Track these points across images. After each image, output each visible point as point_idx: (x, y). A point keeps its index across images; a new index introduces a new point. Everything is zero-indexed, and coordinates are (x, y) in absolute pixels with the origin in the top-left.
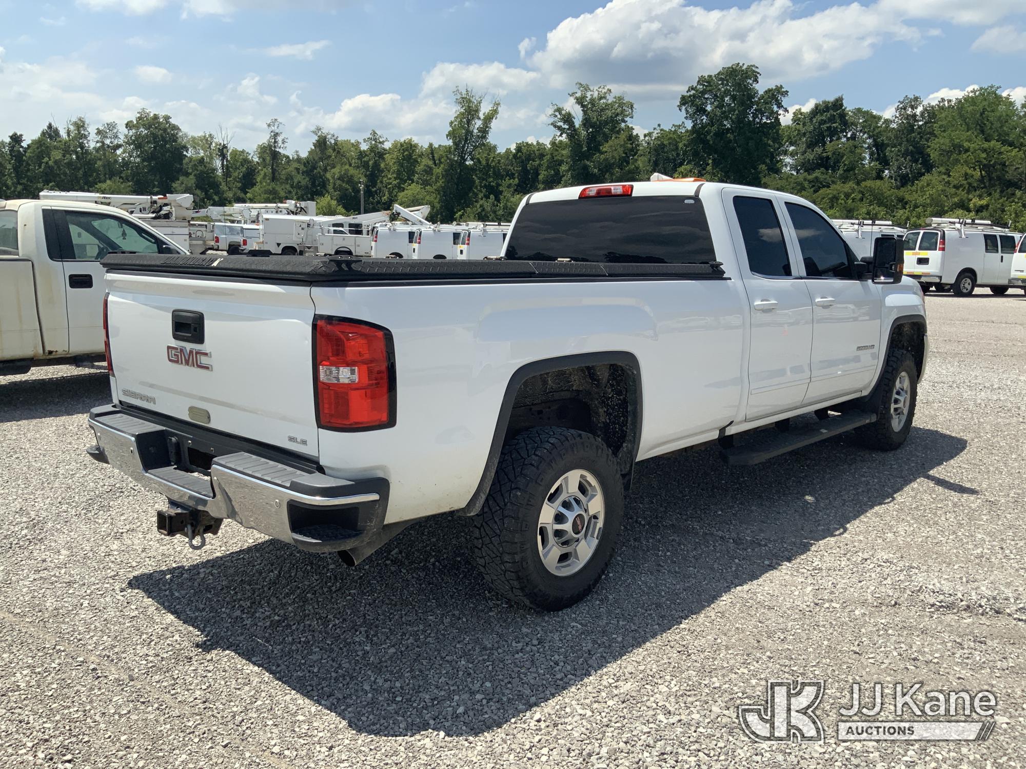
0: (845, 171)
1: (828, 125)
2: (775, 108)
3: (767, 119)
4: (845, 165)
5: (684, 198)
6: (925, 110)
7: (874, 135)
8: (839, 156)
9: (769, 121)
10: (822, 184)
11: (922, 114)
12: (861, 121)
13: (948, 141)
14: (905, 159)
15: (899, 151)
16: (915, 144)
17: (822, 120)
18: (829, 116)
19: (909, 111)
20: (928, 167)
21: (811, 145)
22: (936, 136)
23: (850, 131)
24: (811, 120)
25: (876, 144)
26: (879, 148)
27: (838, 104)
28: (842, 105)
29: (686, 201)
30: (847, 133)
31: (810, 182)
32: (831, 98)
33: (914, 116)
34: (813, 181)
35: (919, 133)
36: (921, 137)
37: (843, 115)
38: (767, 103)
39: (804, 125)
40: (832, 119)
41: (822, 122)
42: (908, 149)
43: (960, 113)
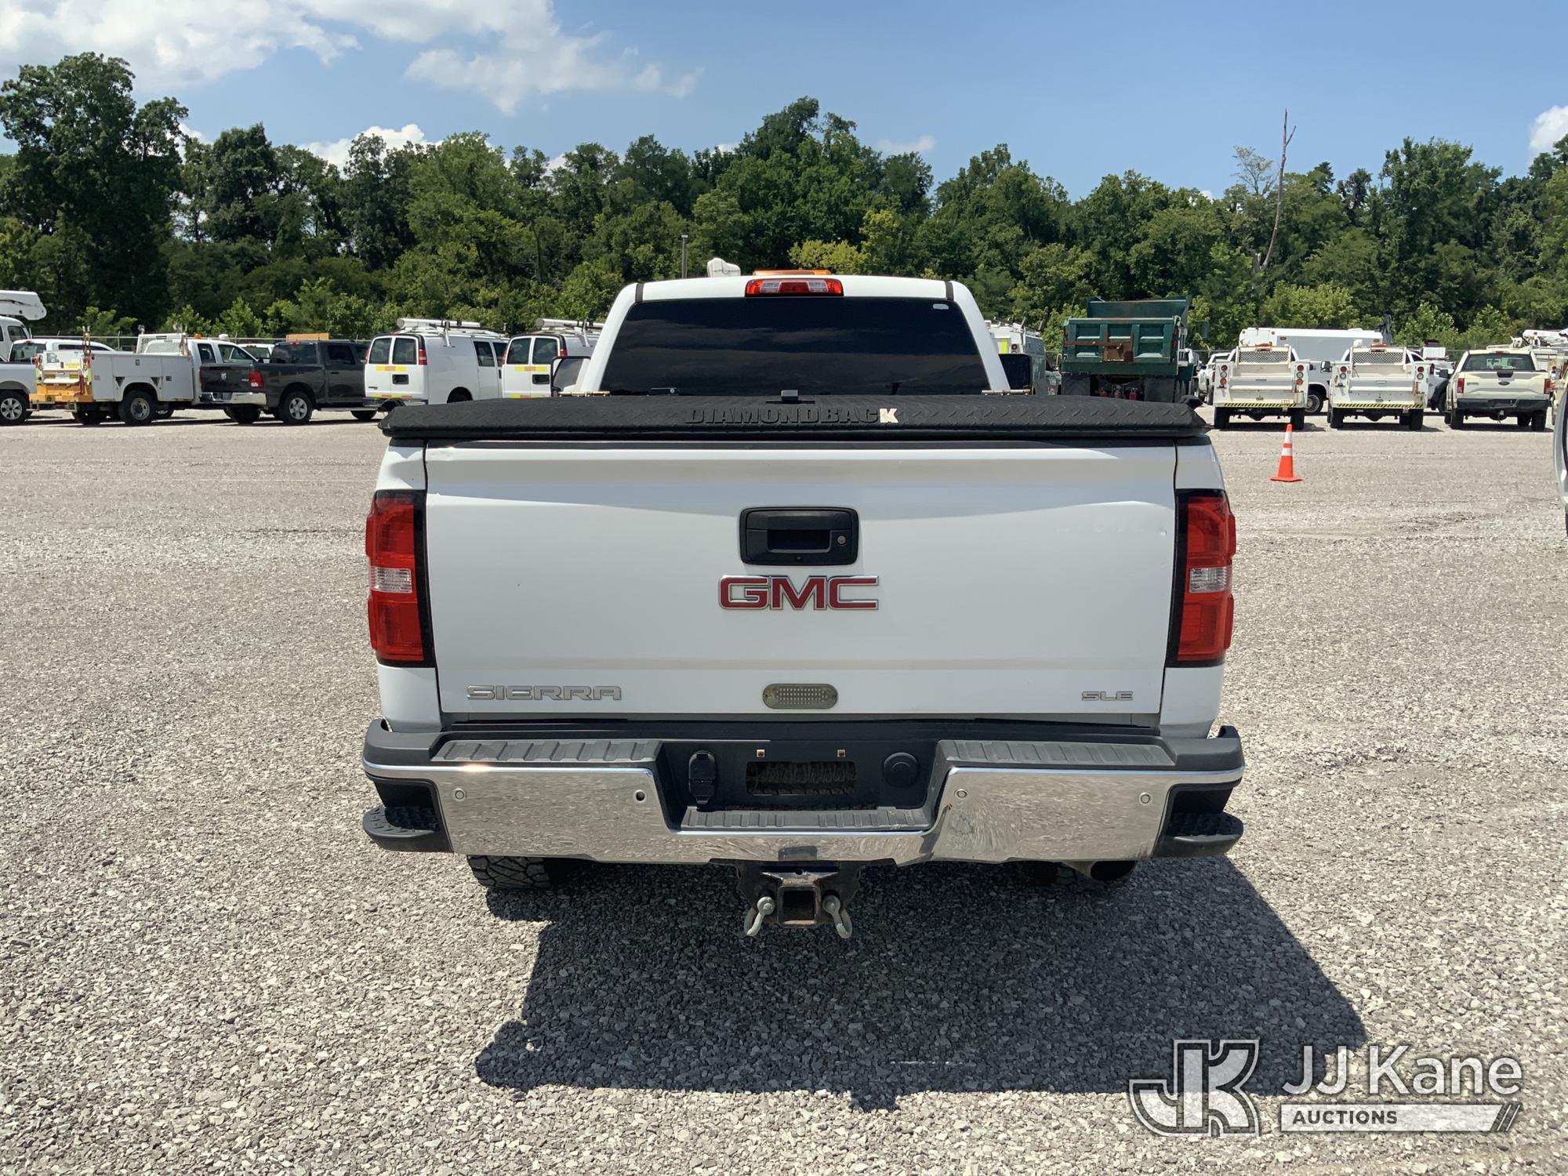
0: (286, 241)
1: (247, 168)
2: (169, 136)
3: (155, 150)
4: (285, 232)
5: (931, 302)
6: (391, 156)
7: (318, 190)
8: (272, 215)
9: (160, 155)
10: (252, 259)
11: (387, 162)
12: (295, 165)
13: (431, 206)
14: (373, 228)
15: (362, 214)
16: (384, 207)
17: (237, 160)
18: (245, 153)
19: (369, 157)
20: (409, 240)
21: (225, 198)
22: (413, 196)
23: (281, 179)
24: (219, 160)
25: (323, 204)
26: (328, 207)
27: (256, 136)
28: (263, 139)
29: (936, 306)
30: (277, 183)
31: (234, 256)
32: (246, 127)
33: (376, 164)
34: (237, 255)
35: (387, 191)
36: (391, 197)
37: (267, 155)
38: (154, 125)
39: (209, 164)
40: (252, 160)
41: (237, 163)
42: (374, 214)
43: (441, 166)
